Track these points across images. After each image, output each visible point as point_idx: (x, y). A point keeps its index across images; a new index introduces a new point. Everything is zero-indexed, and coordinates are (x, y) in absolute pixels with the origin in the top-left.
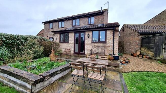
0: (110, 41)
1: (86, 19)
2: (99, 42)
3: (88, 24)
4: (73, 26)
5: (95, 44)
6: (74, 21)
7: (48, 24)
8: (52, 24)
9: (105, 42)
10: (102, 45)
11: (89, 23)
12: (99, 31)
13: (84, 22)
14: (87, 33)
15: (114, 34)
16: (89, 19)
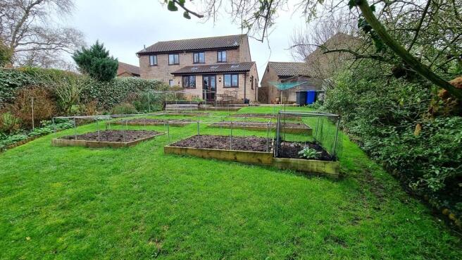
0: (241, 85)
1: (214, 54)
2: (232, 87)
3: (218, 62)
4: (194, 63)
5: (228, 89)
6: (196, 55)
7: (146, 57)
8: (155, 57)
9: (238, 87)
10: (234, 89)
11: (220, 60)
12: (232, 74)
13: (211, 58)
14: (218, 77)
15: (245, 78)
16: (219, 53)
